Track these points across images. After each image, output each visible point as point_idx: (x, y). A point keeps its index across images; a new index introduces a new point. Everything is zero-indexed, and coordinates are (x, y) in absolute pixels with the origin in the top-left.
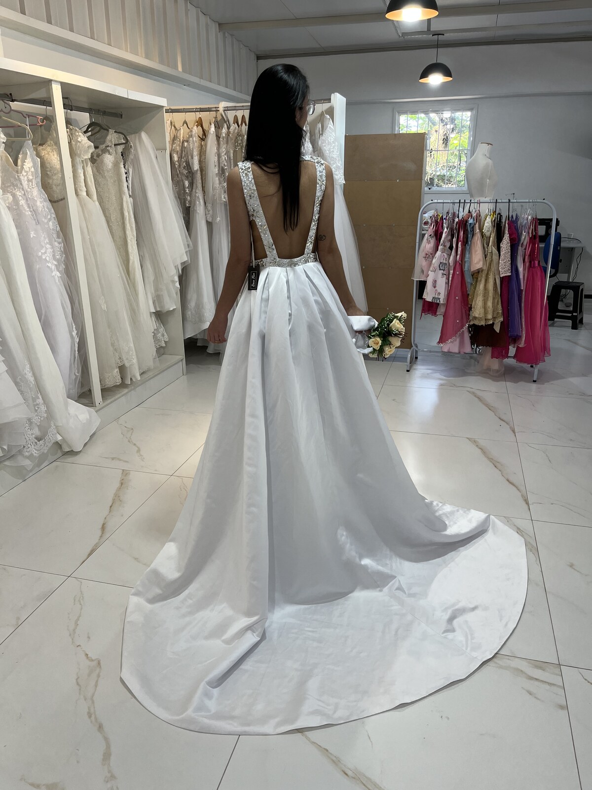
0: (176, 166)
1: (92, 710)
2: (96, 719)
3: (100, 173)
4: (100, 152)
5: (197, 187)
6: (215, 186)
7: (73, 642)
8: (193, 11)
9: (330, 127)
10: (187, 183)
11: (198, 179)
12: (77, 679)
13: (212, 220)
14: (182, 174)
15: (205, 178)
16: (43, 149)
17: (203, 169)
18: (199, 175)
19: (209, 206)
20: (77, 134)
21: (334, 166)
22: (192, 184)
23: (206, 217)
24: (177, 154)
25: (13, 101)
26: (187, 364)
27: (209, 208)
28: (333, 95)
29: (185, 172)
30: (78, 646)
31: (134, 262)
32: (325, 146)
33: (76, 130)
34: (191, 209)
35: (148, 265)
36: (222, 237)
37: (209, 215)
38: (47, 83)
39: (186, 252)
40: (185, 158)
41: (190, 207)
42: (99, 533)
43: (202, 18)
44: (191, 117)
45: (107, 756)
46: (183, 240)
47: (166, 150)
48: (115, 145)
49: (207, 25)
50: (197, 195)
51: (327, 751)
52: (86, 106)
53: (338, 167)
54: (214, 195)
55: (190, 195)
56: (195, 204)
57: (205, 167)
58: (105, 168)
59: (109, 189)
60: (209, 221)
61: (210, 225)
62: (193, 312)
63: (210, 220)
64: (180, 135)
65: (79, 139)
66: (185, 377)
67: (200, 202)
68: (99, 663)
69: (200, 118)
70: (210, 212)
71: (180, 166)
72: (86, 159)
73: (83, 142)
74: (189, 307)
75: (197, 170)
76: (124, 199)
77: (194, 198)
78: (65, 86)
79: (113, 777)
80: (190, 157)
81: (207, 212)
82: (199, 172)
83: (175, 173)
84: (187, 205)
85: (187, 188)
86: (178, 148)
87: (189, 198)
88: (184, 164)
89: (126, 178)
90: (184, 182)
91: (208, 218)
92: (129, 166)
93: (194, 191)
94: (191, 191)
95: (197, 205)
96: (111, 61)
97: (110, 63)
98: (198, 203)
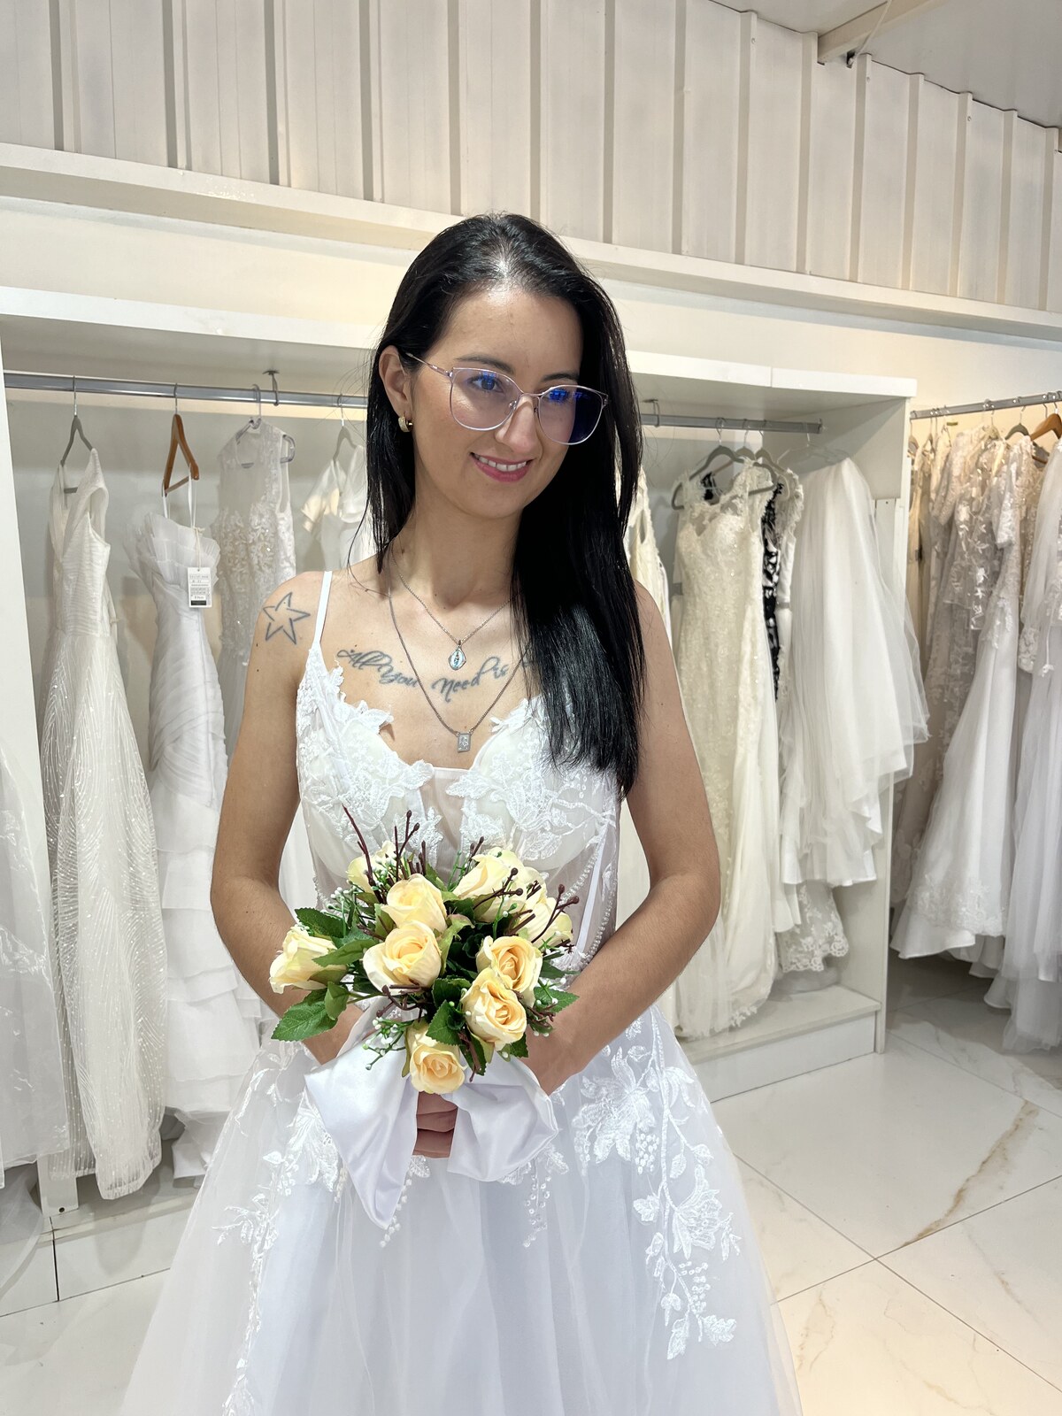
0: (961, 533)
5: (1004, 583)
6: (1054, 582)
10: (981, 574)
11: (1010, 564)
13: (1034, 666)
14: (972, 551)
15: (1030, 563)
17: (1027, 538)
18: (1014, 557)
19: (1030, 631)
22: (994, 576)
23: (1018, 661)
24: (971, 505)
26: (890, 1025)
27: (1030, 637)
29: (982, 547)
34: (981, 638)
37: (1028, 655)
39: (906, 748)
40: (987, 515)
41: (979, 632)
48: (752, 493)
50: (1000, 604)
54: (1047, 606)
55: (986, 606)
56: (990, 627)
57: (1033, 534)
60: (1026, 669)
61: (1023, 680)
62: (937, 895)
63: (1028, 666)
64: (992, 460)
66: (880, 1057)
67: (1004, 621)
70: (1031, 648)
71: (970, 533)
75: (1010, 544)
76: (749, 614)
77: (992, 611)
80: (996, 511)
81: (1023, 648)
82: (1016, 549)
83: (958, 549)
84: (972, 627)
85: (980, 585)
86: (975, 492)
87: (979, 610)
88: (982, 528)
89: (774, 565)
90: (976, 572)
91: (1024, 661)
92: (789, 539)
93: (995, 593)
94: (989, 594)
95: (995, 627)
96: (873, 316)
97: (875, 321)
98: (998, 623)
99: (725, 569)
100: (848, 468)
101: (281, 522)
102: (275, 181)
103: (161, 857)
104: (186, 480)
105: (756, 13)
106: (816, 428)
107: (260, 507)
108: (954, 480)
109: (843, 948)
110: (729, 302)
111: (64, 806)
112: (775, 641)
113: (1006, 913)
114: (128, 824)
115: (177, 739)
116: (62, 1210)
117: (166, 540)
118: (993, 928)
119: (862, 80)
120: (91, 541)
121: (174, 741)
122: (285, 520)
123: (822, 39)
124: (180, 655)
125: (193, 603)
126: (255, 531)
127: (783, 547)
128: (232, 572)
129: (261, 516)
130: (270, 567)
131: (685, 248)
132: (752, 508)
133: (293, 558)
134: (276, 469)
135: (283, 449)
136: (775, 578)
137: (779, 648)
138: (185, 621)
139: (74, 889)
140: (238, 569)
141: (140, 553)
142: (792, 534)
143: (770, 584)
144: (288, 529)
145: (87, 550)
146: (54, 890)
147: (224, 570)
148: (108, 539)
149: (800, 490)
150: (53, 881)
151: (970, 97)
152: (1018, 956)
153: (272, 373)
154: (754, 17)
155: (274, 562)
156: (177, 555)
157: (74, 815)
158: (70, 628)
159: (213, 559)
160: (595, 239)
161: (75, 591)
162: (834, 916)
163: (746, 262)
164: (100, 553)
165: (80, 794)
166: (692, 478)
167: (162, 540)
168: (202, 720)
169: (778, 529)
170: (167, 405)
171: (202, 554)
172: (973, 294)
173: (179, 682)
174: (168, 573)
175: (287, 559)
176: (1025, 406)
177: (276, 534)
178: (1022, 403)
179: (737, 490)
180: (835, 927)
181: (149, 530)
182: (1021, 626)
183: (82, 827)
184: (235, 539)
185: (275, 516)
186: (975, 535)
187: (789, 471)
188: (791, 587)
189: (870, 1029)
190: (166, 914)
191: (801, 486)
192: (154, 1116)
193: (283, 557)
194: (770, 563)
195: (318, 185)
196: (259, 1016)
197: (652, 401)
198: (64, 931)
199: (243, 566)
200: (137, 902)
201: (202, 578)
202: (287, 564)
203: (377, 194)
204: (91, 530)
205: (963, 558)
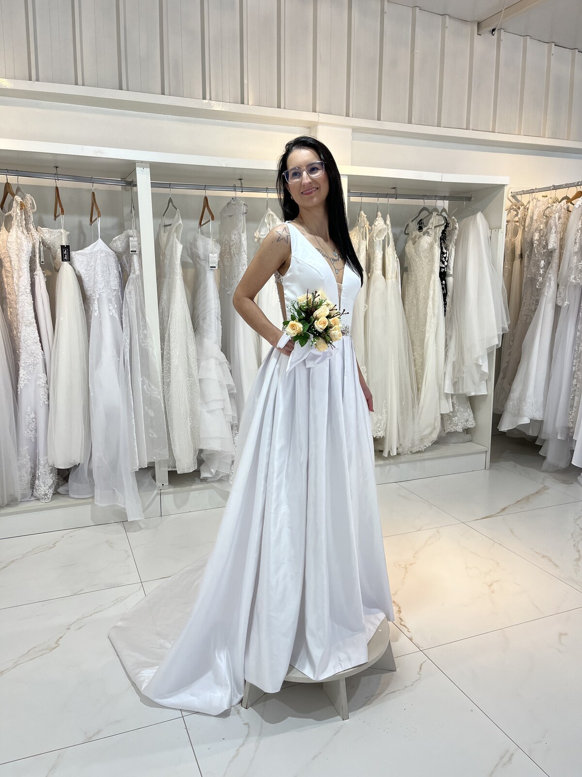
0: (535, 245)
5: (552, 267)
7: (71, 625)
10: (542, 262)
11: (555, 258)
13: (562, 303)
14: (540, 253)
15: (562, 257)
17: (562, 246)
18: (556, 255)
19: (561, 288)
22: (548, 263)
23: (556, 301)
24: (540, 233)
26: (492, 458)
27: (562, 291)
29: (543, 251)
30: (68, 629)
34: (541, 292)
37: (560, 298)
39: (498, 335)
40: (545, 237)
46: (497, 324)
48: (436, 227)
50: (549, 276)
54: (566, 276)
55: (543, 277)
56: (545, 286)
57: (565, 245)
59: (423, 269)
60: (559, 305)
61: (557, 309)
62: (515, 403)
63: (559, 304)
66: (487, 472)
67: (550, 283)
70: (561, 295)
71: (539, 245)
73: (378, 226)
75: (556, 249)
76: (433, 278)
77: (546, 279)
80: (549, 235)
81: (558, 295)
82: (557, 251)
83: (533, 252)
84: (537, 287)
85: (542, 268)
86: (542, 226)
87: (541, 279)
88: (544, 243)
89: (445, 258)
90: (540, 262)
91: (558, 301)
92: (452, 246)
93: (548, 271)
94: (545, 272)
95: (547, 286)
96: (505, 147)
97: (506, 149)
98: (548, 284)
99: (424, 259)
100: (479, 216)
101: (243, 237)
102: (242, 103)
103: (198, 361)
104: (209, 221)
105: (448, 15)
106: (469, 199)
107: (235, 232)
108: (534, 221)
109: (472, 424)
110: (436, 143)
111: (166, 338)
112: (445, 290)
113: (544, 410)
114: (187, 347)
115: (204, 319)
116: (163, 485)
117: (202, 243)
118: (538, 416)
119: (499, 40)
120: (176, 243)
121: (203, 319)
122: (244, 237)
123: (479, 24)
124: (206, 287)
125: (211, 267)
126: (233, 241)
127: (450, 250)
128: (224, 258)
129: (235, 235)
130: (238, 254)
131: (413, 121)
132: (435, 233)
133: (246, 251)
134: (241, 217)
135: (243, 209)
136: (446, 263)
137: (447, 293)
138: (208, 274)
139: (170, 368)
140: (226, 256)
141: (191, 249)
142: (454, 245)
143: (444, 266)
144: (245, 240)
145: (174, 247)
146: (163, 369)
147: (221, 256)
148: (182, 243)
149: (457, 226)
150: (163, 365)
151: (554, 44)
152: (548, 429)
153: (240, 179)
154: (447, 17)
155: (239, 253)
156: (206, 250)
157: (169, 343)
158: (168, 276)
159: (218, 251)
160: (373, 119)
161: (170, 262)
162: (469, 411)
163: (442, 126)
164: (179, 247)
165: (172, 334)
166: (412, 221)
167: (200, 244)
168: (213, 311)
169: (446, 242)
170: (202, 193)
171: (214, 249)
172: (554, 136)
173: (205, 297)
174: (202, 256)
175: (244, 251)
176: (569, 187)
177: (240, 241)
178: (568, 186)
179: (430, 226)
180: (469, 415)
181: (195, 240)
182: (558, 285)
183: (172, 346)
184: (226, 245)
185: (241, 235)
186: (541, 246)
187: (453, 217)
188: (453, 268)
189: (484, 459)
190: (200, 381)
191: (457, 224)
192: (195, 451)
193: (243, 250)
194: (443, 257)
195: (259, 104)
196: (232, 421)
197: (394, 188)
198: (166, 383)
199: (228, 255)
200: (190, 375)
201: (214, 258)
202: (244, 253)
203: (282, 105)
204: (176, 239)
205: (536, 256)
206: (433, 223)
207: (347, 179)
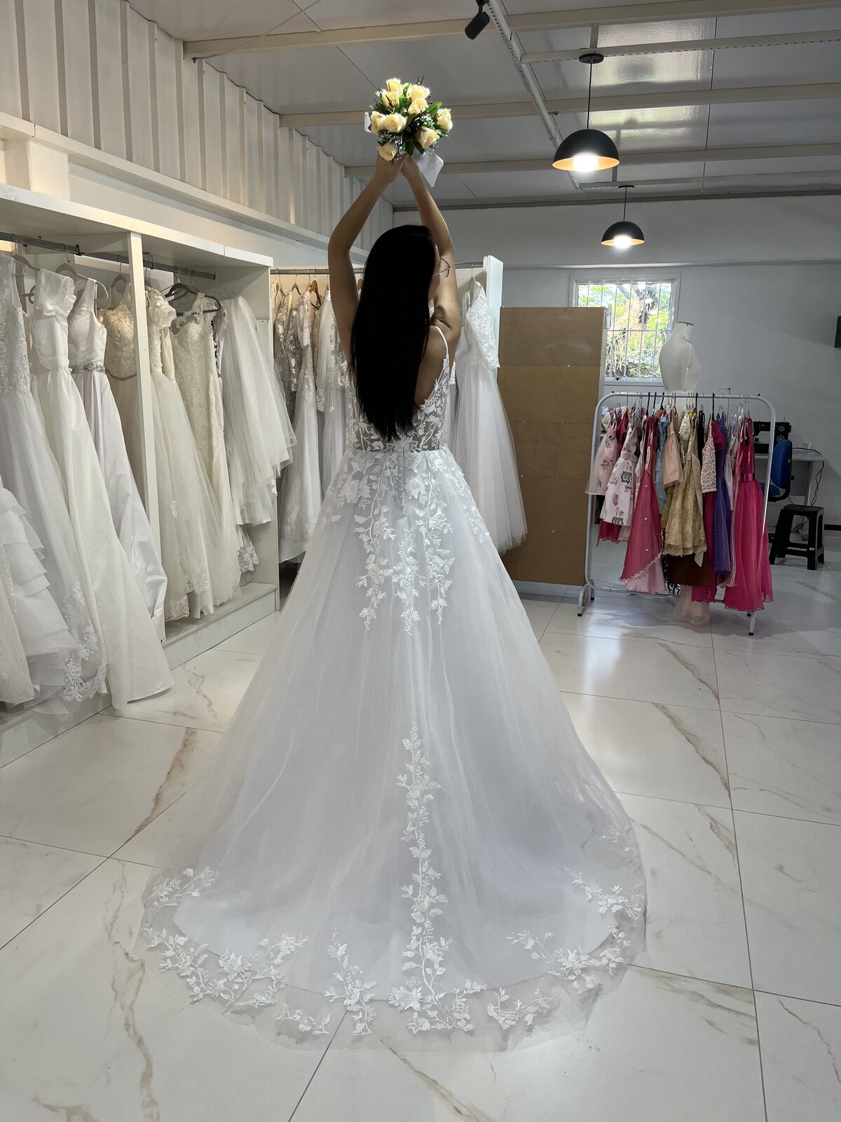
0: (281, 340)
1: (131, 1022)
2: (135, 1033)
3: (183, 346)
4: (185, 321)
5: (306, 367)
6: (330, 366)
7: (110, 938)
8: (312, 150)
9: (481, 297)
10: (293, 362)
11: (308, 356)
12: (113, 983)
13: (324, 409)
14: (288, 350)
15: (317, 356)
16: (113, 315)
17: (315, 345)
18: (309, 353)
19: (321, 392)
20: (156, 297)
21: (486, 345)
22: (300, 363)
23: (317, 406)
24: (283, 325)
25: (79, 254)
26: (281, 597)
27: (322, 394)
28: (485, 258)
29: (292, 348)
30: (116, 943)
31: (219, 458)
32: (474, 320)
33: (155, 292)
34: (298, 395)
35: (237, 463)
36: (336, 432)
37: (321, 403)
38: (125, 234)
39: (288, 448)
40: (292, 331)
41: (296, 392)
42: (152, 806)
43: (325, 161)
44: (304, 281)
45: (147, 1077)
46: (284, 433)
47: (268, 319)
48: (205, 312)
49: (330, 168)
50: (306, 377)
51: (436, 1082)
52: (171, 264)
53: (490, 347)
54: (328, 378)
55: (297, 376)
56: (302, 389)
57: (318, 342)
58: (189, 339)
59: (193, 366)
60: (320, 410)
61: (321, 416)
62: (294, 527)
63: (321, 409)
64: (288, 301)
65: (158, 304)
67: (309, 386)
68: (143, 965)
69: (315, 282)
70: (322, 399)
71: (285, 340)
72: (164, 328)
73: (163, 308)
74: (289, 521)
75: (308, 346)
76: (212, 379)
77: (302, 381)
78: (146, 240)
79: (153, 1102)
80: (299, 329)
81: (318, 400)
82: (310, 348)
84: (293, 389)
85: (294, 367)
86: (285, 318)
87: (295, 380)
88: (292, 337)
90: (291, 360)
91: (320, 406)
92: (220, 338)
93: (302, 372)
94: (299, 372)
95: (304, 389)
96: (204, 210)
97: (203, 212)
98: (306, 387)
99: (193, 354)
100: (241, 301)
105: (156, 23)
106: (213, 277)
119: (200, 72)
123: (185, 43)
131: (134, 158)
132: (205, 321)
135: (13, 268)
142: (221, 336)
151: (245, 91)
154: (156, 25)
169: (218, 328)
178: (296, 272)
179: (195, 309)
182: (316, 388)
186: (288, 341)
189: (274, 598)
205: (283, 353)
206: (200, 307)
207: (141, 239)
